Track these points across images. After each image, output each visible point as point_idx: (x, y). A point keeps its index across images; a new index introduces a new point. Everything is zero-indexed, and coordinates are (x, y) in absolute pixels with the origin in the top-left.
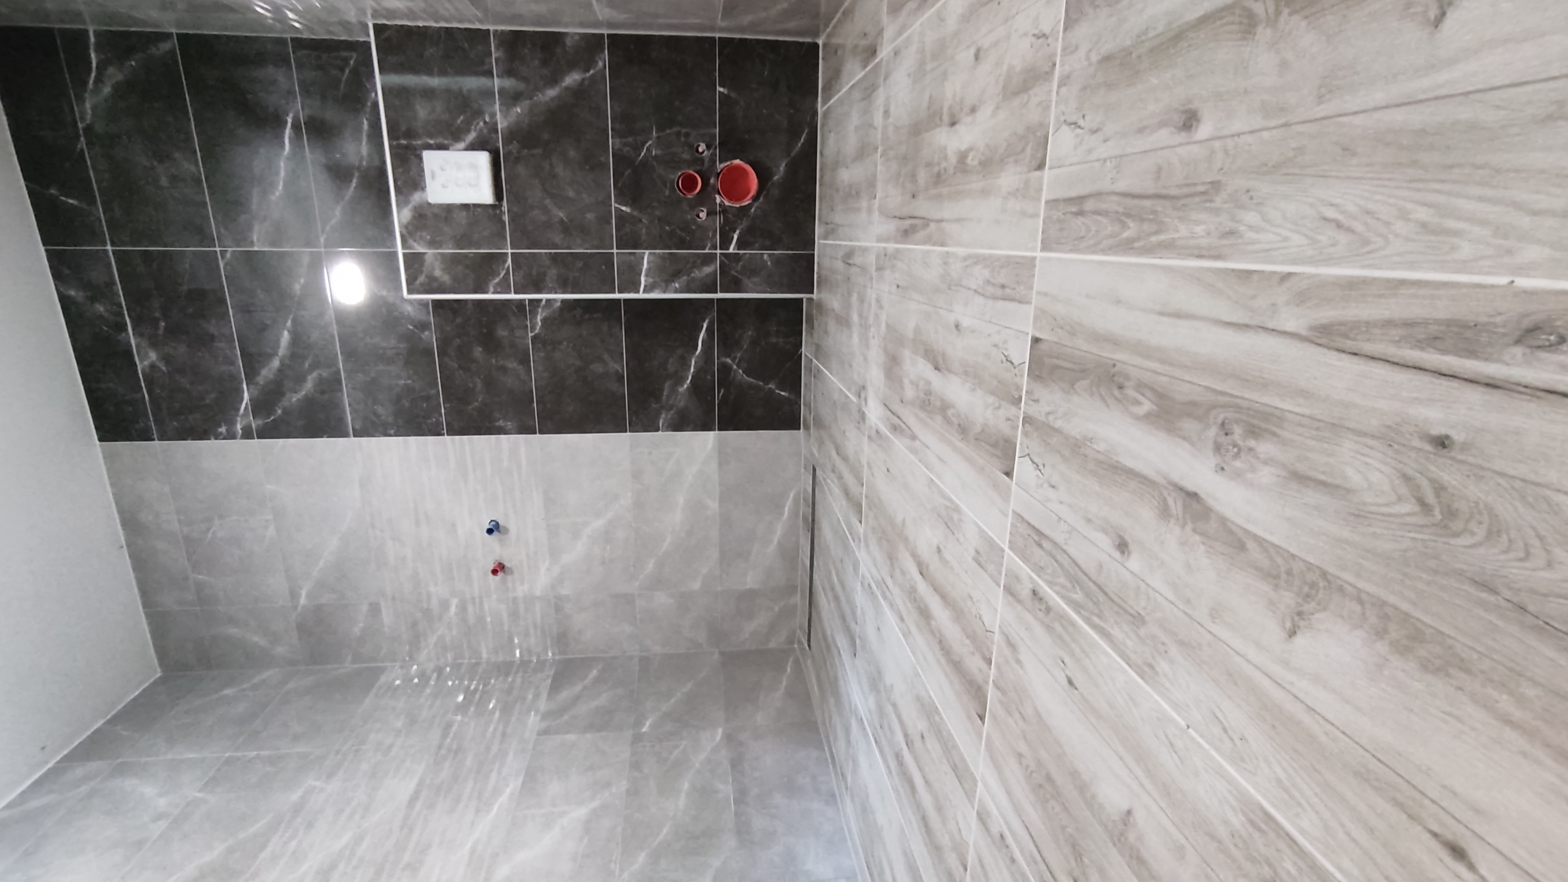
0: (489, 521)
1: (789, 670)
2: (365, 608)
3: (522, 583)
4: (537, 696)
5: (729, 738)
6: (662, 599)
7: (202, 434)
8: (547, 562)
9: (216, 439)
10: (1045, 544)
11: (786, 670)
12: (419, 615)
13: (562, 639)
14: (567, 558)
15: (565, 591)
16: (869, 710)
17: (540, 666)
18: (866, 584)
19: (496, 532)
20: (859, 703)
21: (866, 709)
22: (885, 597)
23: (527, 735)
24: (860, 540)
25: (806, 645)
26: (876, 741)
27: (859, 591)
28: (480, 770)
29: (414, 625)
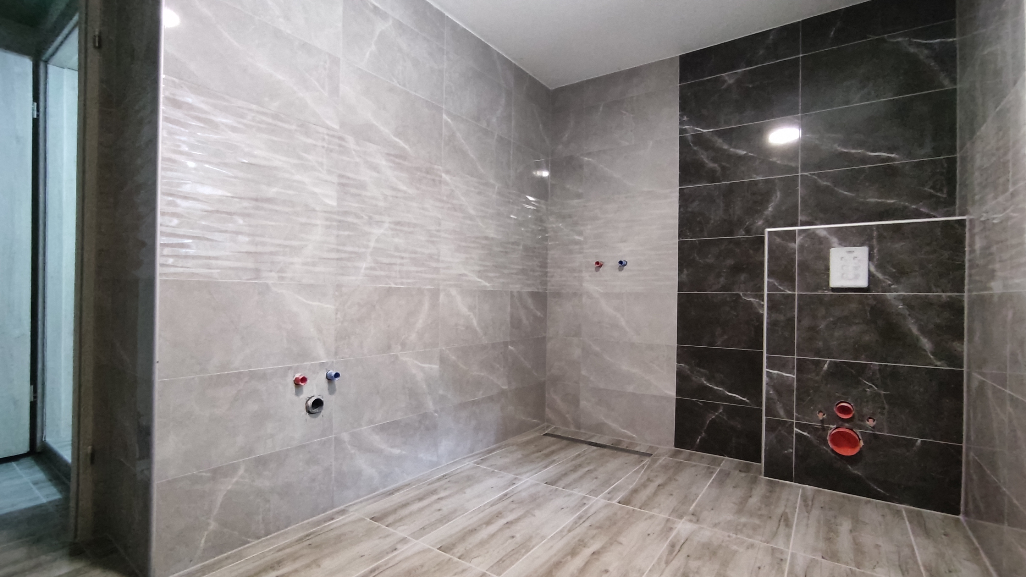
0: (627, 261)
1: (533, 421)
2: (580, 191)
3: (590, 276)
4: (529, 285)
5: (502, 392)
6: (577, 353)
7: (683, 108)
8: (602, 291)
9: (680, 115)
11: (534, 419)
12: (575, 219)
13: (558, 295)
14: (603, 302)
15: (584, 299)
16: (520, 491)
17: (544, 283)
18: (585, 501)
19: (620, 265)
20: (522, 482)
21: (520, 489)
22: (580, 518)
23: (511, 286)
24: (609, 499)
25: (546, 432)
26: (505, 495)
27: (580, 494)
28: (496, 267)
29: (570, 216)
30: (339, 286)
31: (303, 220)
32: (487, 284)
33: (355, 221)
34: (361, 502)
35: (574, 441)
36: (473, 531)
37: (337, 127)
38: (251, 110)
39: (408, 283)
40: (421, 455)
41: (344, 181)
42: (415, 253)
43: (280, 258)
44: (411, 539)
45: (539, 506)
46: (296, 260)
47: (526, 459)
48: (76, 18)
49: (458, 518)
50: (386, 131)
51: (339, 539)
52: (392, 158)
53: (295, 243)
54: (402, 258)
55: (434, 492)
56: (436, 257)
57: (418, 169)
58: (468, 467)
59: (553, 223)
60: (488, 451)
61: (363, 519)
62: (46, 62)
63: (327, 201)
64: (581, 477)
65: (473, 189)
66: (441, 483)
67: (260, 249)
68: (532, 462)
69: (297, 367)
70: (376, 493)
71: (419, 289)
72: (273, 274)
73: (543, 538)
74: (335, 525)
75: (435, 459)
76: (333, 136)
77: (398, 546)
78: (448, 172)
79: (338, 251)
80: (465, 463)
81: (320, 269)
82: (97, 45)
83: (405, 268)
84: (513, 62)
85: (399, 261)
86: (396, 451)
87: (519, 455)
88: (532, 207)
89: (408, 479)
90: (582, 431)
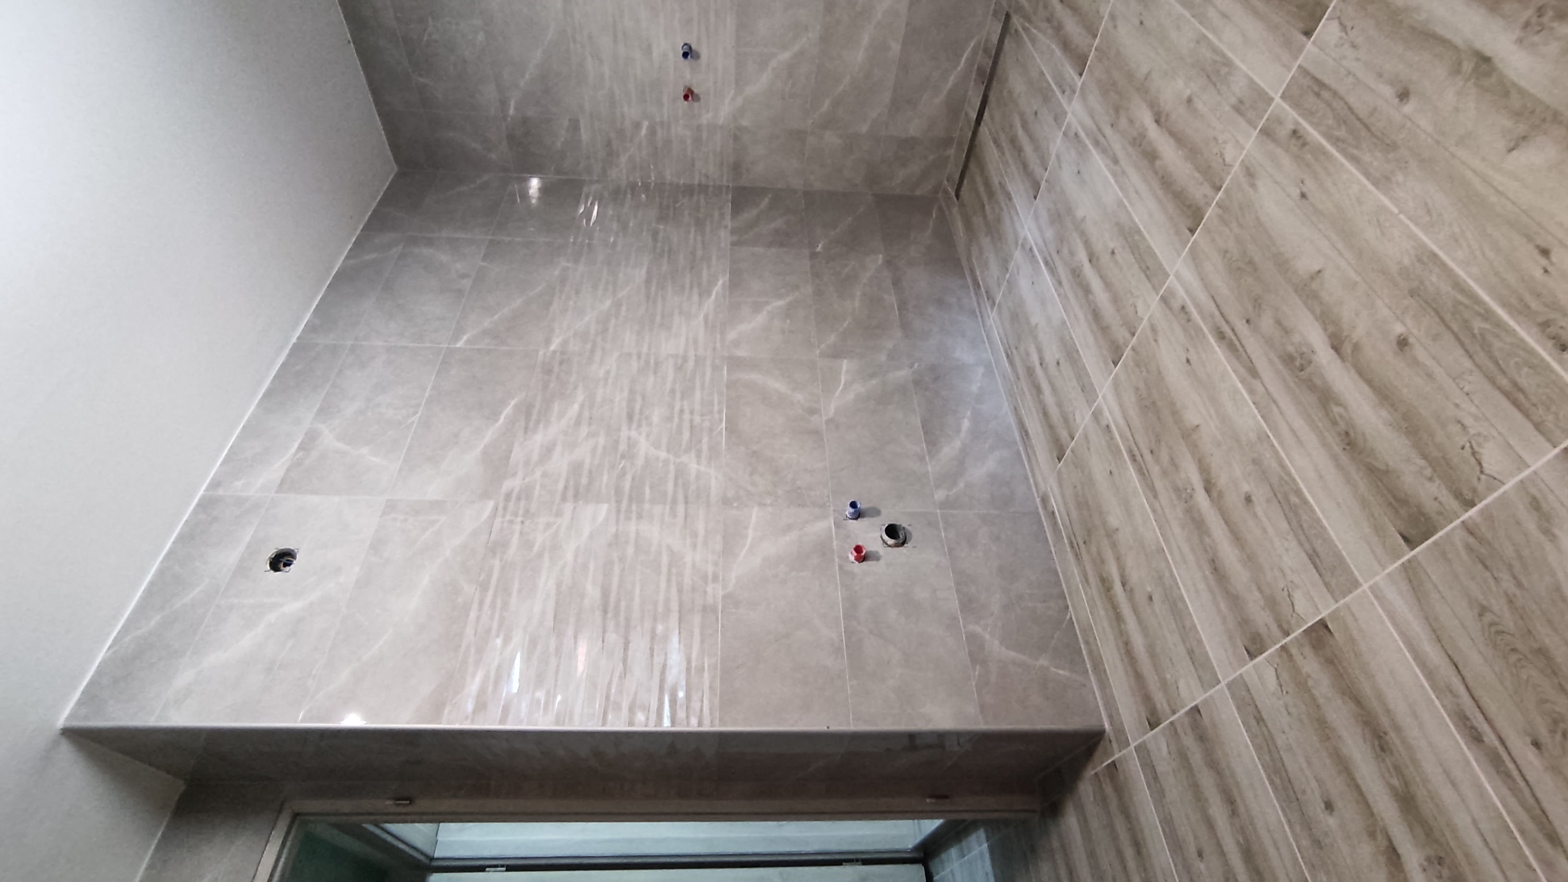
0: (682, 44)
1: (934, 215)
2: (566, 123)
3: (708, 111)
4: (722, 215)
5: (888, 263)
6: (832, 139)
8: (732, 92)
10: (1325, 94)
11: (932, 215)
12: (613, 135)
13: (736, 168)
14: (751, 90)
15: (745, 123)
16: (1044, 241)
17: (719, 189)
18: (1072, 134)
19: (689, 56)
20: (1030, 237)
21: (1040, 241)
22: (1097, 143)
23: (723, 245)
24: (1074, 92)
25: (953, 194)
26: (1046, 263)
27: (1059, 141)
28: (692, 268)
29: (609, 143)
30: (726, 502)
31: (630, 550)
32: (720, 283)
33: (629, 477)
34: (1034, 475)
35: (972, 150)
36: (1096, 315)
37: (491, 504)
38: (478, 619)
39: (720, 403)
40: (974, 388)
41: (570, 493)
42: (673, 391)
43: (687, 580)
44: (1096, 404)
45: (1070, 211)
46: (688, 559)
47: (995, 230)
48: (371, 828)
49: (1074, 337)
50: (490, 434)
51: (1083, 504)
52: (531, 425)
53: (665, 560)
54: (682, 411)
55: (1030, 372)
56: (680, 361)
57: (546, 387)
58: (997, 319)
59: (619, 173)
60: (975, 289)
61: (1059, 473)
62: (432, 859)
63: (601, 518)
64: (1032, 138)
65: (571, 303)
66: (1017, 359)
67: (675, 606)
68: (999, 220)
69: (840, 557)
70: (1022, 453)
71: (728, 388)
72: (709, 589)
73: (1120, 204)
74: (1062, 509)
75: (981, 370)
76: (505, 508)
77: (1104, 423)
78: (548, 341)
79: (674, 502)
80: (991, 326)
81: (700, 527)
82: (408, 802)
83: (697, 407)
84: (358, 232)
85: (687, 416)
86: (966, 424)
87: (986, 241)
88: (596, 208)
89: (1006, 408)
90: (956, 135)
